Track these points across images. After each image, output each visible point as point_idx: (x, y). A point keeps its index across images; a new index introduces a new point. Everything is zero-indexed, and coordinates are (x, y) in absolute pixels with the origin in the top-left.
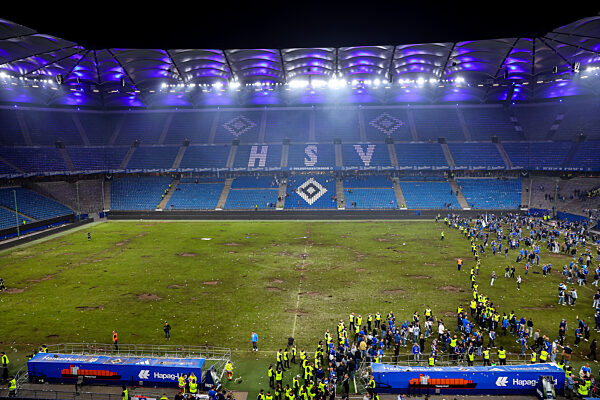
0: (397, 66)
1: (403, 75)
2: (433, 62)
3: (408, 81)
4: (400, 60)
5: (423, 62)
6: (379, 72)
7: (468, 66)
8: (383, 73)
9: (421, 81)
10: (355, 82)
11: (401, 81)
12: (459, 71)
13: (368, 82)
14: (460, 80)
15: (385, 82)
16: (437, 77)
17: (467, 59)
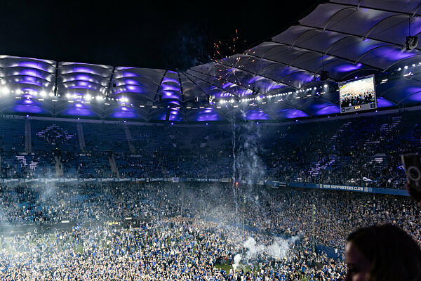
0: (65, 81)
1: (71, 90)
2: (100, 82)
3: (75, 96)
4: (68, 76)
5: (91, 80)
6: (47, 85)
7: (131, 88)
8: (50, 87)
9: (88, 97)
10: (19, 92)
11: (68, 96)
12: (124, 92)
13: (32, 93)
14: (124, 100)
15: (52, 95)
16: (103, 95)
17: (131, 82)
